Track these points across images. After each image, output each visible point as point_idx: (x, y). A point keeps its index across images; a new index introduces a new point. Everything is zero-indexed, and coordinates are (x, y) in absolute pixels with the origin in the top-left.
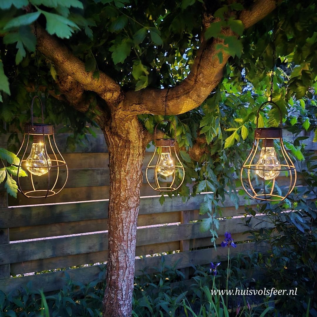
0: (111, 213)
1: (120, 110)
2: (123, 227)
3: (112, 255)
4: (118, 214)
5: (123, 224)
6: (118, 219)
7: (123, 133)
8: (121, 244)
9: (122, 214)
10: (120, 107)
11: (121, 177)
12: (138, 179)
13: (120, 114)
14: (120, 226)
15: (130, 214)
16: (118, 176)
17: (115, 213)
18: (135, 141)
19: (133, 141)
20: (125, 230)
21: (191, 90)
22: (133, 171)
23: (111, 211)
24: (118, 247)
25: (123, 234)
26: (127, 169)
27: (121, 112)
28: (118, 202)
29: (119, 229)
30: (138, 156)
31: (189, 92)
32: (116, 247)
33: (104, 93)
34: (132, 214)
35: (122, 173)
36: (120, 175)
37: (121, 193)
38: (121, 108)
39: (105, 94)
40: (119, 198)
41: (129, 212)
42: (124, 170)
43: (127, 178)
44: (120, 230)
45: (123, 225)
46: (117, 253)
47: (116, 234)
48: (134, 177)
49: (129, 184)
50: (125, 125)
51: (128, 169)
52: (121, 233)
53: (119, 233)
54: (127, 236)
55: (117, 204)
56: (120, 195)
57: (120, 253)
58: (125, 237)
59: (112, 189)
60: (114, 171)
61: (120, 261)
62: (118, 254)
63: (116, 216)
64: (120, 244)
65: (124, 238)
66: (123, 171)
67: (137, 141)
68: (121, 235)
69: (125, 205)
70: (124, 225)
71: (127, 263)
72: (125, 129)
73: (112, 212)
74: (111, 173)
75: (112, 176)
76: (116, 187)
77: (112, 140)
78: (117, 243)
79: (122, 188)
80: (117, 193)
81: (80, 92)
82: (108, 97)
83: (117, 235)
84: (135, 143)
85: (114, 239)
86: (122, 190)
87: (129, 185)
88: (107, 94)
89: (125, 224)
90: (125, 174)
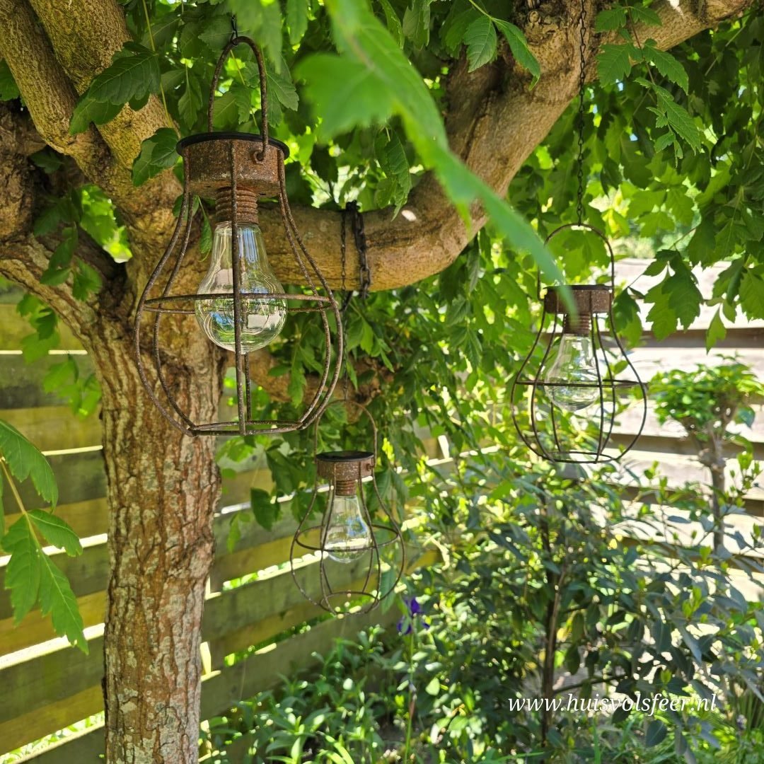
0: (127, 610)
1: (189, 269)
2: (172, 645)
3: (136, 748)
4: (155, 607)
5: (171, 636)
6: (157, 626)
7: (169, 345)
8: (168, 703)
9: (168, 607)
10: (189, 259)
11: (162, 489)
12: (214, 486)
13: (183, 281)
14: (165, 644)
15: (192, 600)
16: (150, 485)
17: (146, 606)
18: (201, 368)
19: (197, 371)
20: (180, 654)
21: (444, 223)
22: (200, 463)
23: (127, 603)
24: (156, 715)
25: (174, 668)
26: (182, 460)
27: (188, 277)
28: (156, 570)
29: (160, 656)
30: (209, 414)
31: (438, 228)
32: (152, 717)
33: (153, 211)
34: (198, 600)
35: (167, 473)
36: (161, 479)
37: (165, 539)
38: (191, 263)
39: (156, 214)
40: (162, 557)
41: (190, 596)
42: (174, 462)
43: (185, 488)
44: (162, 661)
45: (172, 641)
46: (154, 736)
47: (150, 673)
48: (204, 481)
49: (190, 508)
50: (185, 318)
51: (187, 458)
52: (167, 668)
53: (162, 669)
54: (186, 671)
55: (151, 577)
56: (162, 546)
57: (164, 731)
58: (181, 678)
59: (128, 530)
60: (135, 471)
61: (165, 759)
62: (158, 739)
63: (150, 616)
64: (164, 703)
65: (176, 680)
66: (169, 467)
67: (205, 370)
68: (167, 672)
69: (181, 577)
70: (176, 639)
71: (187, 758)
72: (181, 334)
73: (130, 607)
74: (121, 476)
75: (127, 486)
76: (145, 522)
77: (133, 370)
78: (152, 704)
79: (171, 521)
80: (151, 540)
81: (14, 200)
82: (162, 225)
83: (155, 677)
84: (202, 375)
85: (140, 693)
86: (168, 529)
87: (192, 509)
88: (161, 214)
89: (180, 635)
90: (178, 474)
